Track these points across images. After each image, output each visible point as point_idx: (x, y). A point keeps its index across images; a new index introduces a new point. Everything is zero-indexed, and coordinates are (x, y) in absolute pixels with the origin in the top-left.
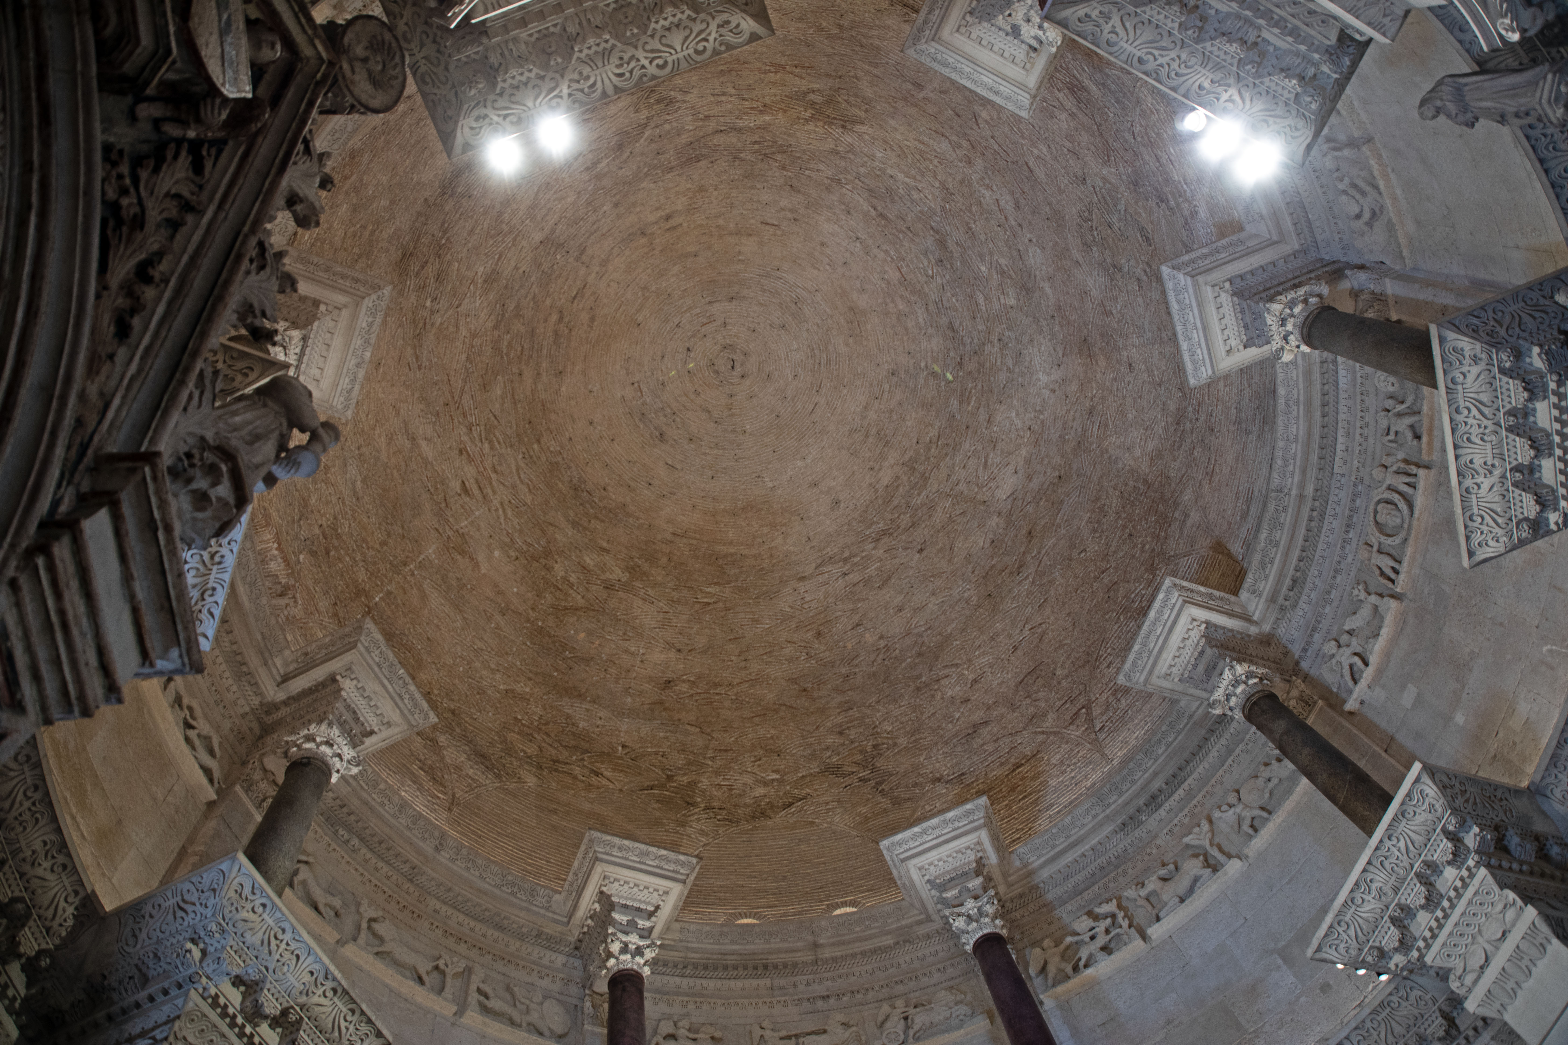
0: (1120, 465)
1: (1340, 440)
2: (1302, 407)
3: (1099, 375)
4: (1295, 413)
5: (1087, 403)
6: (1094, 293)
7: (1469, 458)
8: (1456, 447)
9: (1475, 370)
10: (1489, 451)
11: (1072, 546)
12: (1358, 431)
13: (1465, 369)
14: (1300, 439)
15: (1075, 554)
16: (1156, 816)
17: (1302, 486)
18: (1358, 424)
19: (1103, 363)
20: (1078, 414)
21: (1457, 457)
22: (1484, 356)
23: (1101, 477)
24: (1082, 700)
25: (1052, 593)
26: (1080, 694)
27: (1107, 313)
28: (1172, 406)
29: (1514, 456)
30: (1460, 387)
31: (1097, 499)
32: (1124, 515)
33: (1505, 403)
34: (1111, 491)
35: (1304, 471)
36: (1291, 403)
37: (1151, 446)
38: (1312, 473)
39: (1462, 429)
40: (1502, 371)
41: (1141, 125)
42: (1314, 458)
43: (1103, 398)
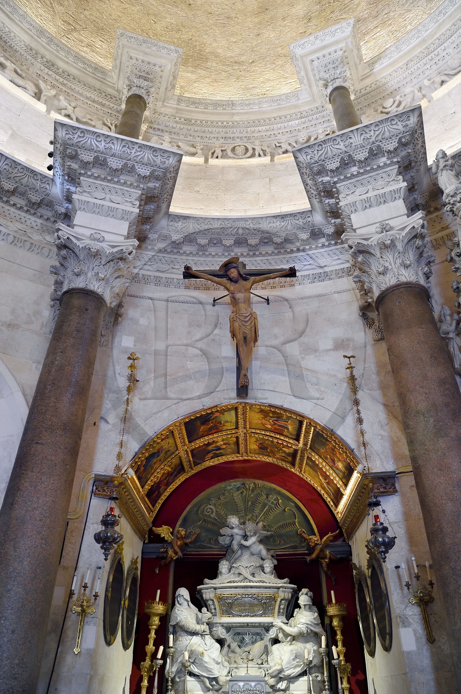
0: (205, 37)
1: (264, 128)
2: (277, 107)
3: (250, 19)
4: (274, 104)
5: (234, 15)
6: (294, 10)
7: (352, 136)
8: (357, 129)
9: (400, 127)
10: (358, 143)
11: (155, 15)
12: (272, 133)
13: (399, 123)
14: (261, 109)
15: (153, 18)
16: (43, 68)
17: (238, 114)
18: (275, 133)
19: (256, 20)
20: (226, 11)
21: (352, 131)
22: (408, 129)
23: (196, 28)
24: (77, 27)
25: (127, 6)
26: (80, 26)
27: (284, 19)
28: (243, 58)
29: (357, 154)
30: (389, 123)
31: (184, 27)
32: (180, 42)
33: (384, 143)
34: (190, 33)
35: (246, 113)
36: (278, 102)
37: (219, 51)
38: (245, 117)
39: (367, 131)
40: (400, 139)
41: (394, 15)
42: (253, 117)
43: (238, 23)
